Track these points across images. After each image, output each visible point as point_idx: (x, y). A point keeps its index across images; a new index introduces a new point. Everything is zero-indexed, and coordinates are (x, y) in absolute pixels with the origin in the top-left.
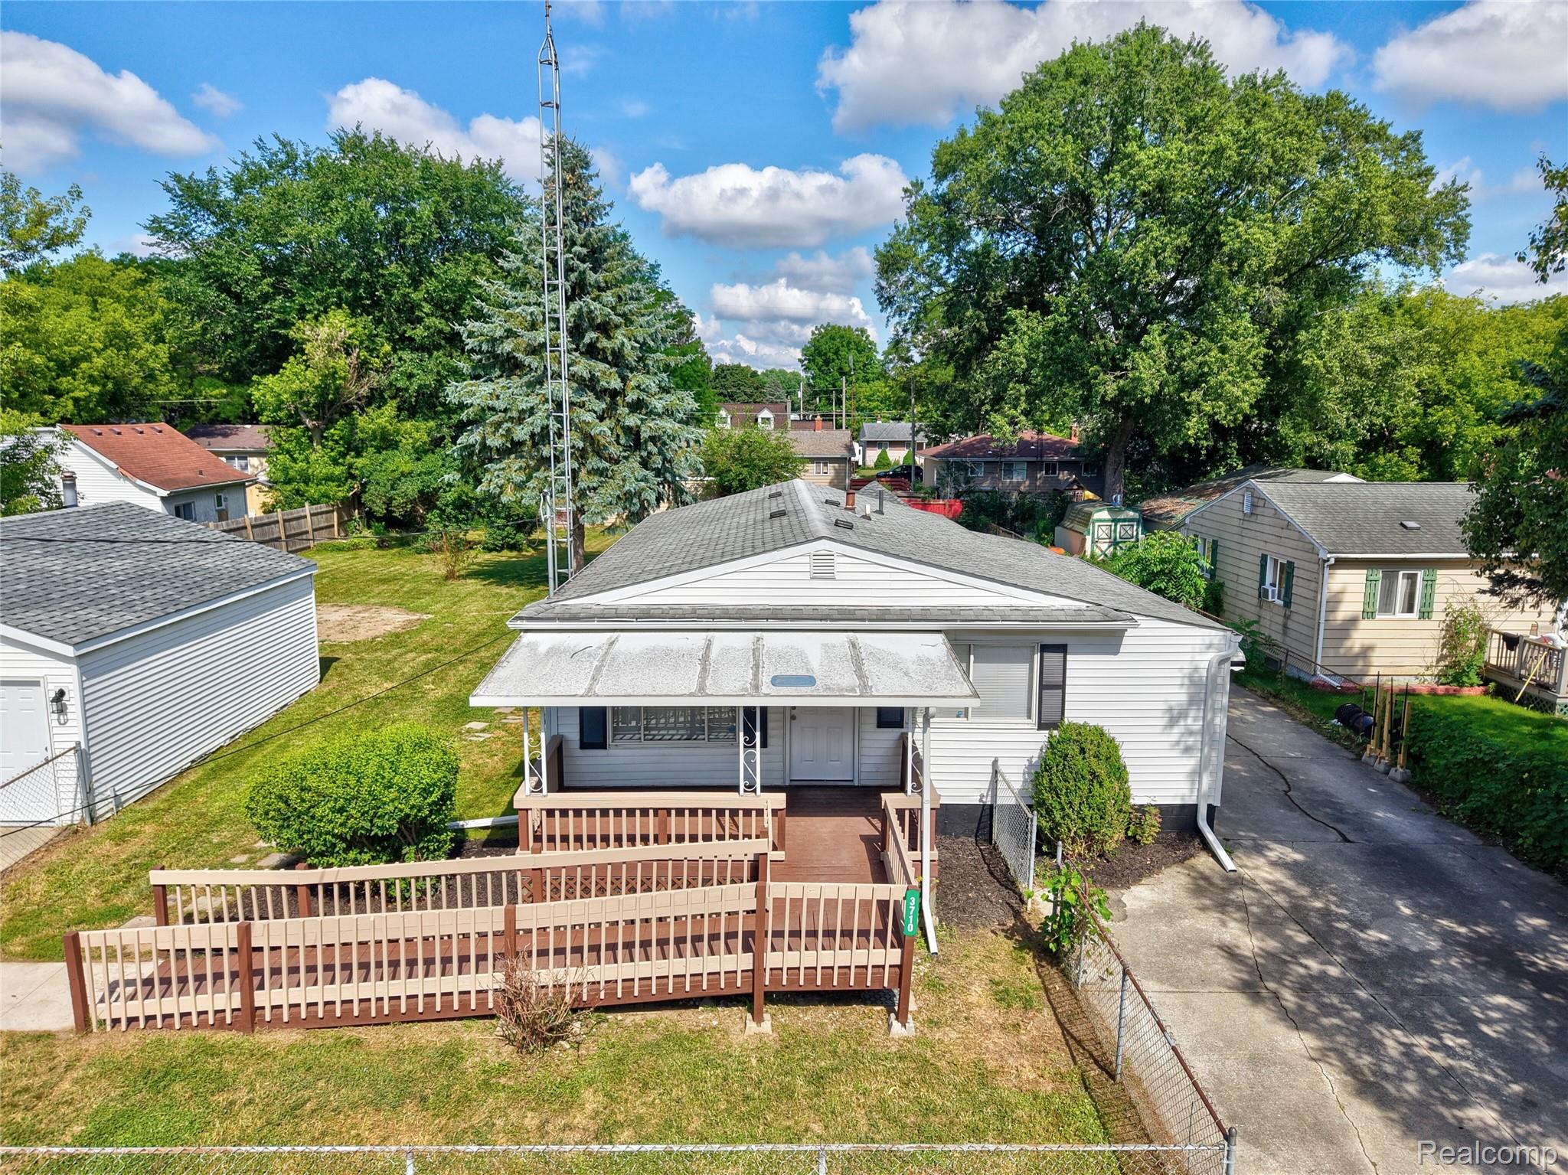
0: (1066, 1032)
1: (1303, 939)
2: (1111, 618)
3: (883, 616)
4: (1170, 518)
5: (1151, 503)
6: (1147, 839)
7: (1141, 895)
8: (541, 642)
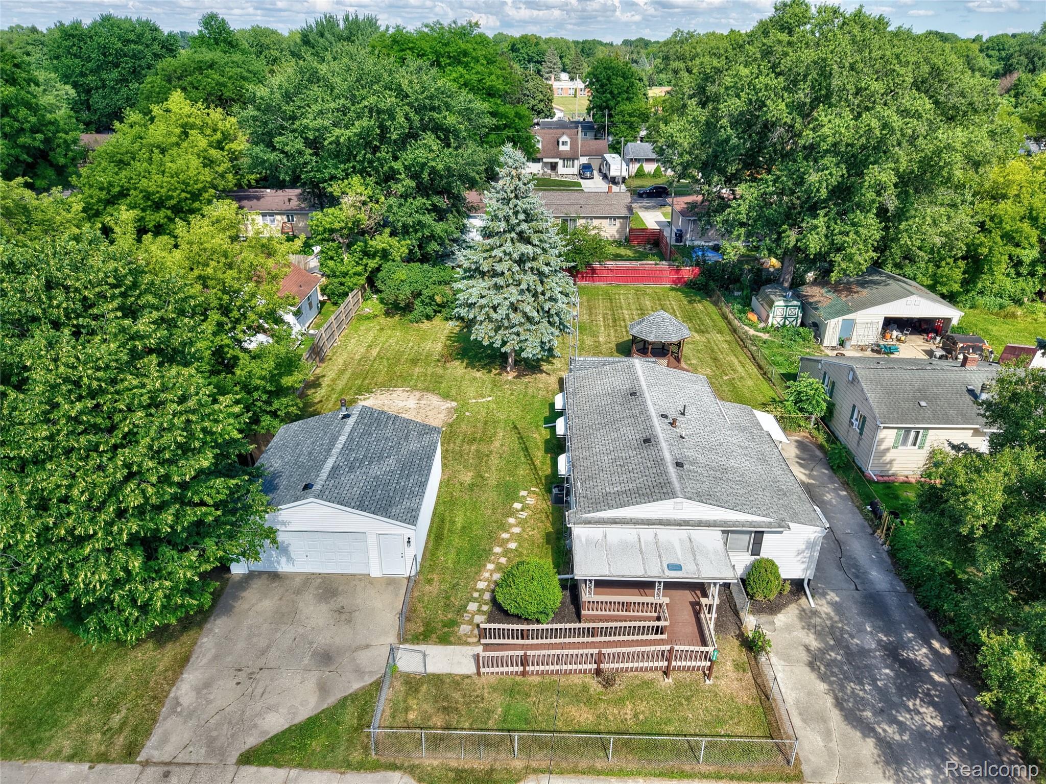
0: (756, 681)
1: (832, 642)
2: (781, 526)
3: (700, 524)
4: (816, 309)
5: (808, 289)
6: (785, 593)
7: (781, 619)
8: (581, 534)
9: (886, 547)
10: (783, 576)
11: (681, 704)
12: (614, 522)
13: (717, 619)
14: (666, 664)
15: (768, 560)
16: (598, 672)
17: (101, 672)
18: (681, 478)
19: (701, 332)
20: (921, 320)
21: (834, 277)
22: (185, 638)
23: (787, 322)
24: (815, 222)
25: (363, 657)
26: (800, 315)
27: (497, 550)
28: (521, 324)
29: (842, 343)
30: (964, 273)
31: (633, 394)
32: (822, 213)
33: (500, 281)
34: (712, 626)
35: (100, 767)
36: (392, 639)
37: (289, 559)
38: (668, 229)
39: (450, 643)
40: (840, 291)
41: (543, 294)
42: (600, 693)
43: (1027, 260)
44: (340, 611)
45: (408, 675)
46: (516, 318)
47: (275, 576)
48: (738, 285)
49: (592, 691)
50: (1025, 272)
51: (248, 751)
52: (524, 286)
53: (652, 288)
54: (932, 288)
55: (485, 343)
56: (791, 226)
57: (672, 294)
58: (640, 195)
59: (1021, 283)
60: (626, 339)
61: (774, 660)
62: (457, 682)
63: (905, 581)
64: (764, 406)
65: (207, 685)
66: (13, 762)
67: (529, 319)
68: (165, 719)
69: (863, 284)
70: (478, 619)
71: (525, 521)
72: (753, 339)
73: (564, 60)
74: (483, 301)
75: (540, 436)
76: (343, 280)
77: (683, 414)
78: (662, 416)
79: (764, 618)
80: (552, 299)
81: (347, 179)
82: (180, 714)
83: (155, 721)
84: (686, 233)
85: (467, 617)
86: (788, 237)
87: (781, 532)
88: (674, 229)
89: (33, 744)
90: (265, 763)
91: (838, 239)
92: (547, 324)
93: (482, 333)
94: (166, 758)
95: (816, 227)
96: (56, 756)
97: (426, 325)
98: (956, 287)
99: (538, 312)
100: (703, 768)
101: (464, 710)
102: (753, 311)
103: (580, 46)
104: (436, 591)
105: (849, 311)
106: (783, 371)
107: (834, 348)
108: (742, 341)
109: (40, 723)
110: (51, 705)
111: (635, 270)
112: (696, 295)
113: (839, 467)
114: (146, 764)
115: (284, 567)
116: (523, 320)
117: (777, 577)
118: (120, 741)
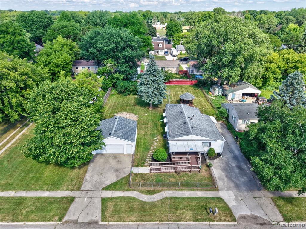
0: (209, 173)
1: (226, 165)
2: (215, 140)
3: (197, 140)
4: (226, 91)
5: (224, 86)
6: (216, 156)
7: (215, 161)
8: (171, 143)
9: (239, 146)
10: (216, 152)
11: (193, 177)
12: (178, 140)
13: (201, 161)
14: (190, 169)
15: (212, 148)
16: (176, 172)
17: (68, 174)
18: (193, 131)
19: (198, 97)
20: (252, 94)
21: (230, 83)
22: (85, 167)
23: (219, 94)
24: (225, 70)
25: (125, 170)
26: (222, 93)
27: (152, 148)
28: (154, 96)
29: (232, 100)
30: (262, 82)
31: (182, 113)
32: (227, 67)
33: (149, 86)
34: (200, 162)
35: (73, 192)
36: (130, 166)
37: (106, 151)
38: (189, 70)
39: (143, 167)
40: (232, 87)
41: (159, 89)
42: (177, 176)
43: (279, 78)
44: (118, 161)
45: (135, 173)
46: (153, 95)
47: (102, 155)
48: (207, 85)
49: (175, 175)
50: (279, 81)
51: (103, 188)
52: (155, 87)
53: (185, 86)
54: (255, 85)
55: (145, 101)
56: (220, 71)
57: (190, 87)
58: (181, 60)
59: (278, 84)
60: (179, 99)
61: (213, 169)
62: (146, 174)
63: (243, 153)
64: (212, 115)
65: (92, 176)
66: (54, 191)
67: (156, 95)
68: (84, 183)
69: (237, 85)
70: (149, 162)
71: (157, 142)
72: (210, 99)
73: (159, 18)
74: (145, 91)
75: (159, 123)
76: (107, 85)
77: (193, 117)
78: (189, 117)
79: (211, 161)
80: (161, 90)
81: (108, 59)
82: (87, 182)
83: (82, 183)
84: (194, 71)
85: (146, 162)
86: (219, 73)
87: (215, 142)
88: (191, 70)
89: (57, 188)
90: (107, 190)
91: (231, 74)
92: (160, 96)
93: (144, 99)
94: (86, 190)
95: (225, 71)
96: (63, 190)
97: (128, 96)
98: (261, 85)
99: (158, 93)
100: (198, 189)
101: (148, 179)
102: (210, 91)
103: (163, 14)
104: (139, 157)
105: (234, 92)
106: (217, 107)
107: (230, 101)
108: (208, 99)
109: (58, 184)
110: (59, 181)
111: (181, 81)
112: (196, 88)
113: (230, 129)
114: (82, 191)
115: (104, 152)
116: (154, 95)
117: (214, 152)
118: (76, 187)
